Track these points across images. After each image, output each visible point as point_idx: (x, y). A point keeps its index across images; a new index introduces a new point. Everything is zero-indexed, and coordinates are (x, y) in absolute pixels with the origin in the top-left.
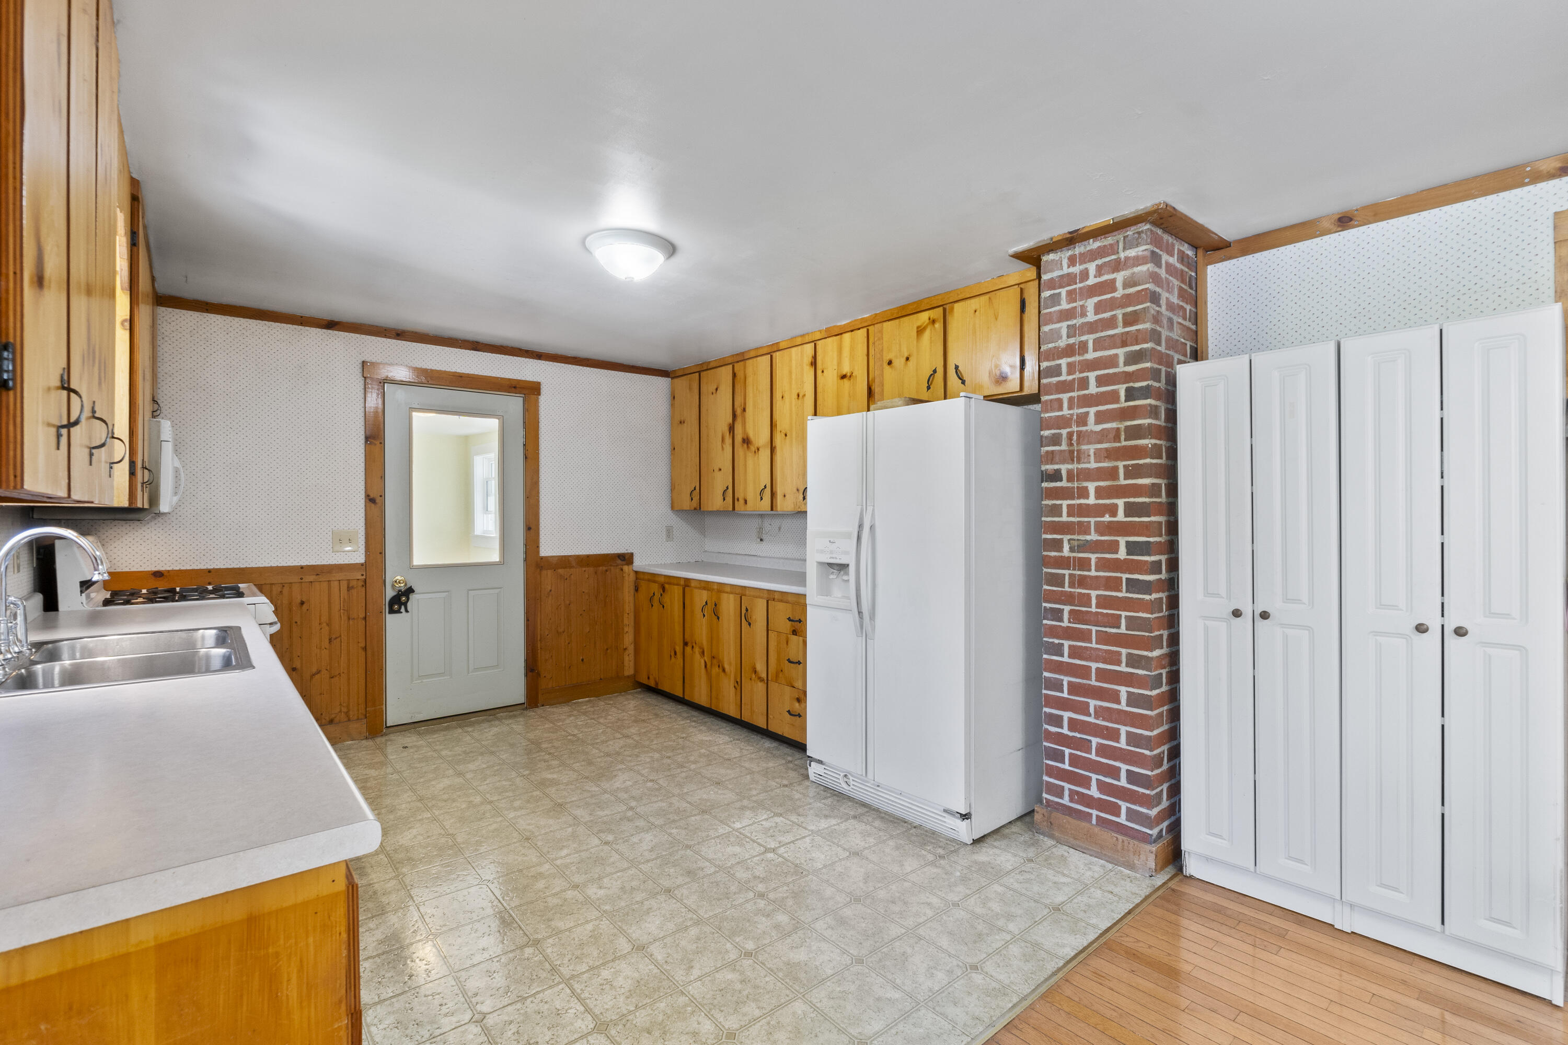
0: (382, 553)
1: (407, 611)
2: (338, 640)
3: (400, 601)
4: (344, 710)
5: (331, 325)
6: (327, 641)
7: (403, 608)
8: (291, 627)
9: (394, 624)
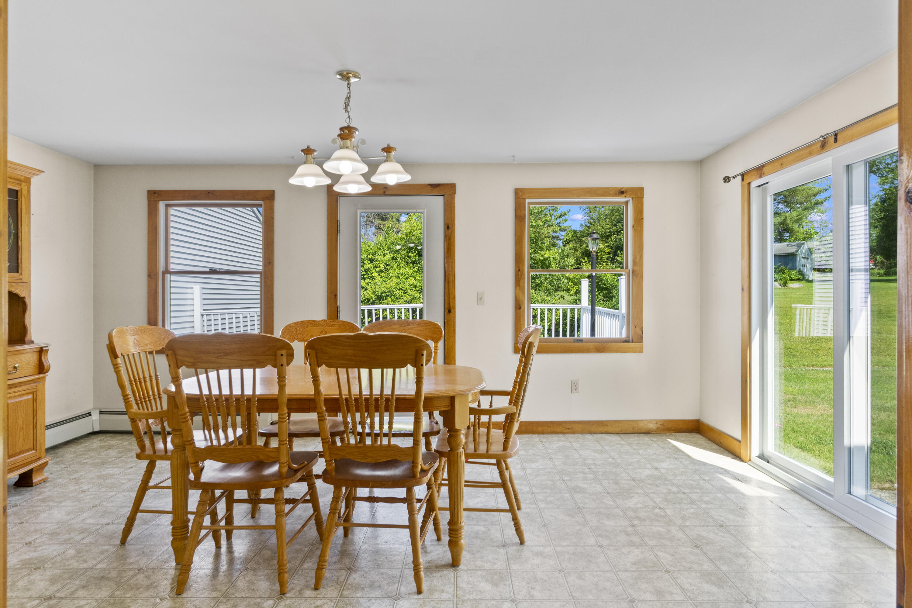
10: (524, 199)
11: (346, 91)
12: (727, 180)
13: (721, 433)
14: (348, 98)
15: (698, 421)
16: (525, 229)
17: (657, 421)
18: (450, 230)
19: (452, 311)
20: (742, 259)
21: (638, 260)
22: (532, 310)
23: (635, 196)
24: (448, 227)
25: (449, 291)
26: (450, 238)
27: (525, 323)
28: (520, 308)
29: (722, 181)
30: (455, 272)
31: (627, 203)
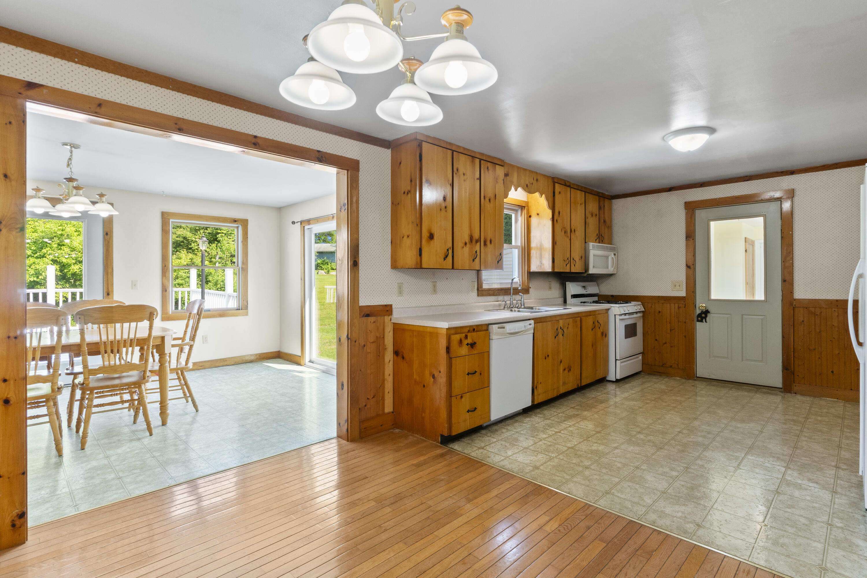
0: (694, 292)
1: (706, 322)
2: (674, 330)
3: (703, 316)
4: (676, 363)
5: (670, 189)
6: (669, 330)
7: (704, 320)
8: (655, 322)
9: (700, 327)
10: (169, 219)
11: (69, 154)
12: (293, 223)
13: (291, 355)
14: (70, 159)
15: (279, 352)
16: (169, 239)
17: (256, 355)
18: (108, 237)
19: (110, 293)
20: (301, 264)
21: (245, 261)
22: (174, 292)
23: (243, 224)
24: (107, 234)
25: (108, 280)
26: (108, 242)
27: (169, 301)
28: (166, 291)
29: (291, 223)
30: (113, 266)
31: (238, 227)
